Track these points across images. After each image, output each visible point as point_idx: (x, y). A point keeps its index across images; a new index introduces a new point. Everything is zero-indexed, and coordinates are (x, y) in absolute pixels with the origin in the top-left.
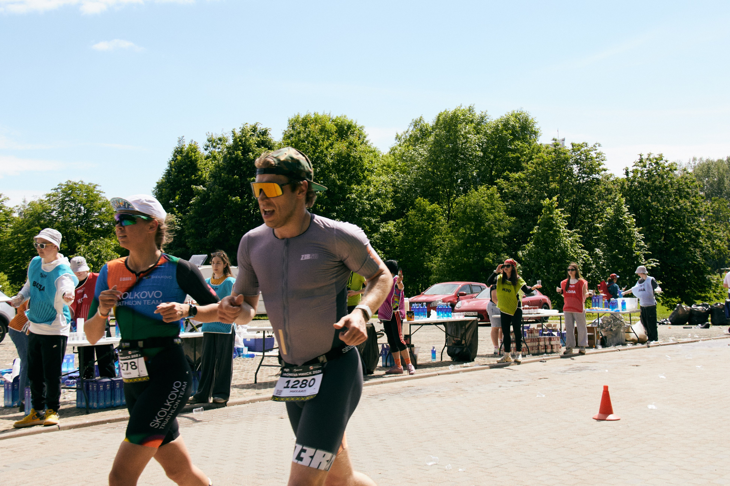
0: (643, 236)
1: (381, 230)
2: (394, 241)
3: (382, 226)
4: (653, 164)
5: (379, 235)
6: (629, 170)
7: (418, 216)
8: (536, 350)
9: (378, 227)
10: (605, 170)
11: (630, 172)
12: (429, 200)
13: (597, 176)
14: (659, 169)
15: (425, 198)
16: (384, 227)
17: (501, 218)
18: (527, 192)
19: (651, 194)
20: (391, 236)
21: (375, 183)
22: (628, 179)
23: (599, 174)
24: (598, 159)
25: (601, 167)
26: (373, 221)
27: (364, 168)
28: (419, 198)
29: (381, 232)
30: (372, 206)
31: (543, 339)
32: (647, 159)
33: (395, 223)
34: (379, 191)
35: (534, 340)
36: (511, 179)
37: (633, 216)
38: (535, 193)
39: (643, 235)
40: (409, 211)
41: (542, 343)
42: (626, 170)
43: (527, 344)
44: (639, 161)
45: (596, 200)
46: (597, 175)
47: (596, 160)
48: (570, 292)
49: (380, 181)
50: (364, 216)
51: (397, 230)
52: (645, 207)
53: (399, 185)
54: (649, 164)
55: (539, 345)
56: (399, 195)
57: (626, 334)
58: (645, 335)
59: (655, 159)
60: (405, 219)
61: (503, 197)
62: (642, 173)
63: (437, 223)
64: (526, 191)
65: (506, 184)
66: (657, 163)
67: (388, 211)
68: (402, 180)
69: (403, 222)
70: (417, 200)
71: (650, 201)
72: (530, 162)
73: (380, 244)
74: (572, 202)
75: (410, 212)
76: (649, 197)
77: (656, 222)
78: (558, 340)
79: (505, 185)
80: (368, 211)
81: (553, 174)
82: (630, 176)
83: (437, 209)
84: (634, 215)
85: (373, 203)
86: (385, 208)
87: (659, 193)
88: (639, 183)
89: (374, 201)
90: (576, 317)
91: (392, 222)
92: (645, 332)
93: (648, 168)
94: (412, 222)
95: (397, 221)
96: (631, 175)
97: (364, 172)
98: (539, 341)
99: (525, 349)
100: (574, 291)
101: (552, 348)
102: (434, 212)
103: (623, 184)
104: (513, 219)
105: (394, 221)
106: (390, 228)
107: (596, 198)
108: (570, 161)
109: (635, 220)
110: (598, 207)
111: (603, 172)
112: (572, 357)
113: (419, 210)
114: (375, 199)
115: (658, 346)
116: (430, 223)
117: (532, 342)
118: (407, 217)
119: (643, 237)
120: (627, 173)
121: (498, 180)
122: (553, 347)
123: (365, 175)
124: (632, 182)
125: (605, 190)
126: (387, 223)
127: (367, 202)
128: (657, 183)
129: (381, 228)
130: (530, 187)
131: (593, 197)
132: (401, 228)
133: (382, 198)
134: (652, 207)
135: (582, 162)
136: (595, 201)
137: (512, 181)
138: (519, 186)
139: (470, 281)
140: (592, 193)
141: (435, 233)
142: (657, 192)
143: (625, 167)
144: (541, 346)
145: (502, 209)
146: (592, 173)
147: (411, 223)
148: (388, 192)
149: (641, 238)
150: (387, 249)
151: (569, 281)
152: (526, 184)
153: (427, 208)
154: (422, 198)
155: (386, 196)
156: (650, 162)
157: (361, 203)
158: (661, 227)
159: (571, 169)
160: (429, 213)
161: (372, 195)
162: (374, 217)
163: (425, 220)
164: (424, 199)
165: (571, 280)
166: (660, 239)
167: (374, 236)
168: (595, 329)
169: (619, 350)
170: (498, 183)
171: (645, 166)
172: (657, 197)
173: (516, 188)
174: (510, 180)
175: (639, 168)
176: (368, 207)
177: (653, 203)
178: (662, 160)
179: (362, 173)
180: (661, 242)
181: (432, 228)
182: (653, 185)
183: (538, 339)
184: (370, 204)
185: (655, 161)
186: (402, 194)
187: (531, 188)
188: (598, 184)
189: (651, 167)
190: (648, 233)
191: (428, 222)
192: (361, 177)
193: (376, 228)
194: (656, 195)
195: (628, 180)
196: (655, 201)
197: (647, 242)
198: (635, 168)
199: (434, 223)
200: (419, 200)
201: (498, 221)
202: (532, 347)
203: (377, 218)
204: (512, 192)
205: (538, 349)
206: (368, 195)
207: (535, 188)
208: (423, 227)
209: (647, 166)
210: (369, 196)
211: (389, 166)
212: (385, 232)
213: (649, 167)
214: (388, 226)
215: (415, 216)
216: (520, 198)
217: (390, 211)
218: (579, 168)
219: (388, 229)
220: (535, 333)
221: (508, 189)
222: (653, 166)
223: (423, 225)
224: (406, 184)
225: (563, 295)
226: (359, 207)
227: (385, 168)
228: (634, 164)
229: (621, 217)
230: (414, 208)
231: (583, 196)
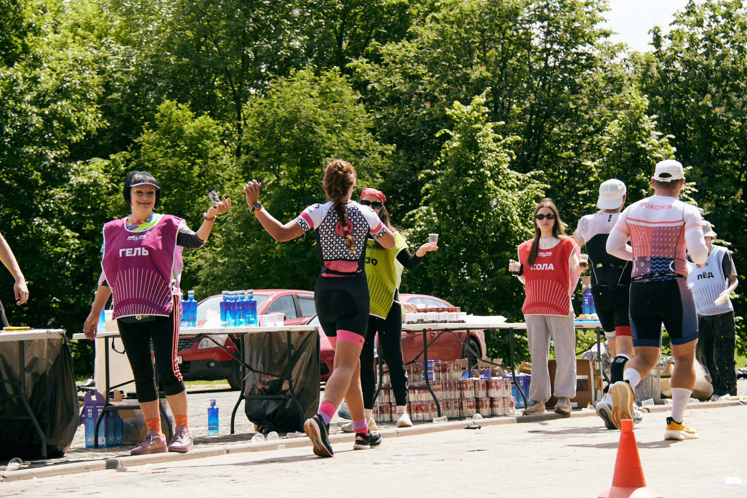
0: (692, 186)
1: (74, 180)
2: (106, 207)
3: (75, 170)
4: (720, 18)
5: (68, 191)
6: (662, 34)
7: (163, 145)
8: (456, 408)
9: (65, 171)
10: (606, 35)
11: (665, 37)
12: (191, 106)
13: (587, 48)
14: (732, 29)
15: (182, 100)
16: (78, 173)
17: (362, 148)
18: (425, 90)
19: (714, 90)
20: (99, 195)
21: (54, 65)
22: (659, 55)
23: (592, 44)
24: (590, 8)
25: (597, 27)
26: (52, 155)
27: (24, 24)
28: (168, 102)
29: (72, 185)
30: (48, 120)
31: (472, 385)
32: (706, 5)
33: (106, 162)
34: (63, 81)
35: (450, 384)
36: (387, 59)
37: (669, 138)
38: (443, 92)
39: (694, 183)
40: (143, 133)
41: (469, 394)
42: (655, 33)
43: (435, 393)
44: (685, 11)
45: (585, 105)
46: (589, 46)
47: (586, 9)
48: (539, 267)
49: (67, 59)
50: (28, 144)
51: (112, 180)
52: (699, 121)
53: (115, 72)
54: (711, 17)
55: (462, 397)
56: (115, 95)
57: (662, 380)
58: (706, 382)
59: (725, 5)
60: (134, 153)
61: (369, 100)
62: (692, 40)
63: (210, 162)
64: (420, 87)
65: (373, 71)
66: (728, 15)
67: (89, 133)
68: (122, 61)
69: (129, 161)
70: (162, 107)
71: (710, 104)
72: (430, 16)
73: (69, 214)
74: (531, 110)
75: (145, 137)
76: (709, 96)
77: (724, 157)
78: (507, 387)
79: (371, 73)
80: (39, 133)
81: (484, 46)
82: (663, 48)
83: (209, 127)
84: (673, 137)
85: (51, 113)
86: (80, 125)
87: (732, 86)
88: (686, 63)
89: (52, 106)
90: (553, 329)
91: (100, 160)
92: (706, 377)
93: (708, 29)
94: (148, 161)
95: (112, 157)
96: (666, 44)
97: (25, 34)
98: (461, 389)
99: (430, 405)
100: (551, 265)
101: (492, 406)
102: (203, 134)
103: (648, 65)
104: (391, 148)
105: (107, 158)
106: (94, 174)
107: (586, 101)
108: (525, 14)
109: (674, 149)
110: (590, 121)
111: (602, 40)
112: (545, 422)
113: (167, 132)
114: (55, 102)
115: (738, 404)
116: (194, 164)
117: (446, 389)
118: (138, 147)
119: (694, 189)
120: (657, 42)
121: (355, 62)
122: (495, 403)
123: (27, 42)
124: (669, 62)
125: (606, 82)
126: (88, 164)
127: (35, 110)
128: (727, 63)
129: (73, 174)
130: (432, 76)
131: (578, 99)
132: (122, 176)
133: (73, 100)
134: (715, 120)
135: (552, 15)
136: (583, 108)
137: (387, 65)
138: (405, 75)
139: (294, 288)
140: (575, 89)
141: (206, 187)
142: (727, 85)
143: (652, 28)
144: (468, 400)
145: (363, 125)
146: (577, 43)
147: (146, 164)
148: (87, 85)
149: (689, 192)
150: (88, 226)
151: (536, 244)
152: (422, 69)
153: (186, 126)
154: (175, 102)
155: (84, 95)
156: (712, 14)
157: (20, 113)
158: (736, 168)
159: (527, 34)
160: (192, 138)
161: (46, 93)
162: (52, 147)
163: (182, 156)
164: (180, 105)
165: (541, 241)
166: (734, 194)
167: (53, 195)
168: (591, 363)
169: (649, 410)
170: (355, 68)
171: (699, 23)
172: (729, 98)
173: (397, 78)
174: (383, 60)
175: (686, 29)
176: (37, 121)
177: (717, 109)
178: (741, 7)
179: (20, 37)
180: (734, 201)
181: (199, 176)
182: (718, 68)
183: (461, 383)
184: (42, 115)
185: (724, 9)
186: (124, 93)
187: (434, 79)
188: (589, 67)
189: (714, 25)
190: (705, 179)
191: (189, 160)
192: (17, 48)
193: (60, 176)
194: (724, 91)
195: (659, 57)
196: (720, 106)
197: (704, 202)
198: (675, 27)
199: (205, 163)
200: (168, 107)
201: (354, 152)
202: (447, 402)
203: (62, 149)
204: (387, 89)
205: (461, 407)
206: (35, 94)
207: (442, 78)
208: (178, 173)
209: (705, 23)
210: (39, 96)
211: (90, 28)
212: (81, 185)
213: (709, 26)
214: (90, 170)
215: (158, 145)
216: (408, 102)
217: (94, 132)
218: (545, 30)
219: (90, 178)
220: (452, 371)
221: (378, 81)
222: (718, 22)
223: (177, 166)
224: (132, 69)
225: (522, 279)
226: (13, 121)
227: (80, 31)
228: (674, 19)
229: (644, 142)
230: (154, 127)
231: (555, 96)
